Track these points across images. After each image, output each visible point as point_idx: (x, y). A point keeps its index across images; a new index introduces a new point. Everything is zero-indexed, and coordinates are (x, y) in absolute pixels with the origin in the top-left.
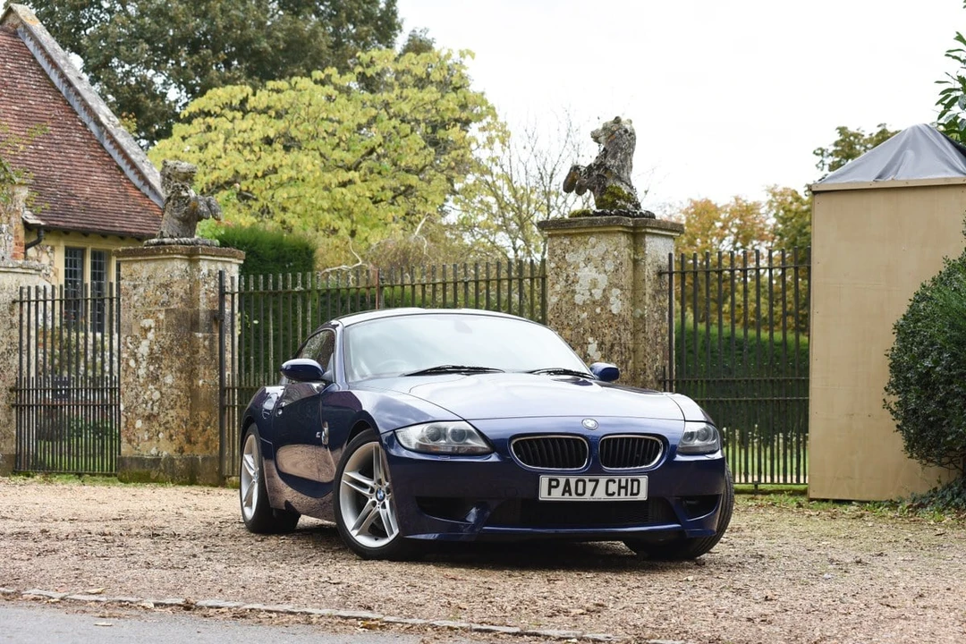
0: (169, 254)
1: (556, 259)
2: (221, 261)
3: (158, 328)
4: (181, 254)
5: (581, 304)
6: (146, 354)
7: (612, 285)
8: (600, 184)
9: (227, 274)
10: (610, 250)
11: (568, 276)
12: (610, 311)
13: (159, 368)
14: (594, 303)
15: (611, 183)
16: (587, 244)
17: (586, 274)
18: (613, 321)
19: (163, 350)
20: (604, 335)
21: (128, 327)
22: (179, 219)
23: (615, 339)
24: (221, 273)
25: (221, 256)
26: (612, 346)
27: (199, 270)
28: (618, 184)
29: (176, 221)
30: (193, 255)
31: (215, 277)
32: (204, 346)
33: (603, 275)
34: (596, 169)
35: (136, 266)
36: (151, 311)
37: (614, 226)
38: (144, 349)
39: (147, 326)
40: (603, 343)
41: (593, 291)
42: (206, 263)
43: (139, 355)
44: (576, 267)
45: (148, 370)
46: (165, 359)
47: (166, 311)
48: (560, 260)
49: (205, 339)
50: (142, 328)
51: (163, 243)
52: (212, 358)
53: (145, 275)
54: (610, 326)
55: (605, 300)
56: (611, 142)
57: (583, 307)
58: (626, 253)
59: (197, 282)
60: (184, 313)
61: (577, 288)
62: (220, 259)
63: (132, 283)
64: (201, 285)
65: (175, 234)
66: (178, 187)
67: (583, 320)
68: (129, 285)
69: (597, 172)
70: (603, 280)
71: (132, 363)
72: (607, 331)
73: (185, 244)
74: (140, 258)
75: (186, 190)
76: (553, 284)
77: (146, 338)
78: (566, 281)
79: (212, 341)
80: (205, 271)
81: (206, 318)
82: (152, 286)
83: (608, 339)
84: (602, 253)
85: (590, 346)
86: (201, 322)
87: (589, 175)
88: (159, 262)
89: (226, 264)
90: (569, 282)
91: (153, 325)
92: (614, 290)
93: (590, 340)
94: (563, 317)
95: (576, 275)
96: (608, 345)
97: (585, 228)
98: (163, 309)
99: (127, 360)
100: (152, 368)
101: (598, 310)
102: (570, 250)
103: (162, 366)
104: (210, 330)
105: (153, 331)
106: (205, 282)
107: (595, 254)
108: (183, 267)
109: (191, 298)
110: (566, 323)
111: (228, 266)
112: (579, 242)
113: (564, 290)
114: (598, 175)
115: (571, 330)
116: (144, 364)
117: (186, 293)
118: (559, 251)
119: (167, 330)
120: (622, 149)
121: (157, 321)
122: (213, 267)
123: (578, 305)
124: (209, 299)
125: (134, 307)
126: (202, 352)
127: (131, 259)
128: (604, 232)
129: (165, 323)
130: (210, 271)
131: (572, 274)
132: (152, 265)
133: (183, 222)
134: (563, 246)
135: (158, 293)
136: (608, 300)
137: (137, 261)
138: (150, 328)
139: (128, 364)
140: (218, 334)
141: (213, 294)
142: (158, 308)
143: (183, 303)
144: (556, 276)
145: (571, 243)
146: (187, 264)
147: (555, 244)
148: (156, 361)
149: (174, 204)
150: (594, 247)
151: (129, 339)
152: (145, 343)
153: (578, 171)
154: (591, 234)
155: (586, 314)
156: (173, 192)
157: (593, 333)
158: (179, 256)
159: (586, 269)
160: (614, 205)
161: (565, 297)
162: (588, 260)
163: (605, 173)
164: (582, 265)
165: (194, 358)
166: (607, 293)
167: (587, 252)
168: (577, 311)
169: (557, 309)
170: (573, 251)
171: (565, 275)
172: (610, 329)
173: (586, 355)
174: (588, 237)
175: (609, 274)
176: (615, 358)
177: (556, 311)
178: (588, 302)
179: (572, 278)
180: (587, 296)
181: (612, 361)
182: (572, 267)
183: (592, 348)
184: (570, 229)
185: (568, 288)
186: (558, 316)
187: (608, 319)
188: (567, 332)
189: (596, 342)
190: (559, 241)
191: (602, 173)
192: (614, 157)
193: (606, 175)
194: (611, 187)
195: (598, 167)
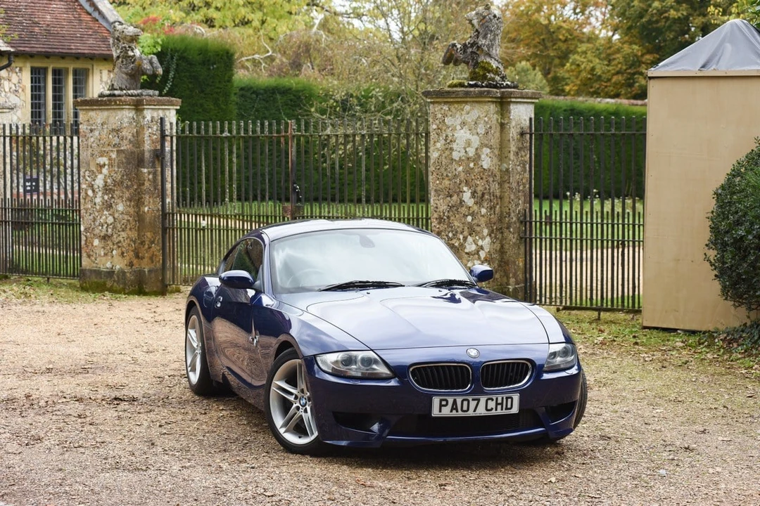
0: (119, 105)
1: (437, 122)
2: (162, 109)
3: (111, 165)
4: (129, 105)
5: (457, 159)
6: (101, 186)
7: (483, 145)
8: (473, 59)
9: (166, 119)
10: (481, 116)
12: (482, 166)
13: (112, 197)
14: (468, 159)
15: (482, 58)
16: (463, 110)
17: (462, 135)
18: (483, 174)
19: (115, 183)
20: (477, 185)
21: (86, 163)
22: (127, 74)
23: (486, 189)
24: (161, 119)
25: (162, 105)
26: (483, 195)
27: (144, 118)
28: (488, 60)
29: (124, 76)
30: (139, 105)
31: (157, 122)
32: (149, 180)
33: (476, 137)
34: (471, 47)
35: (92, 114)
36: (105, 151)
37: (485, 97)
38: (99, 182)
39: (102, 163)
40: (475, 192)
41: (467, 149)
42: (150, 111)
43: (96, 187)
44: (454, 129)
45: (103, 198)
46: (117, 190)
47: (118, 151)
48: (440, 123)
49: (149, 173)
50: (97, 164)
51: (114, 95)
52: (155, 189)
53: (99, 121)
54: (482, 179)
55: (478, 157)
56: (482, 25)
57: (460, 162)
58: (495, 118)
59: (142, 127)
60: (132, 153)
61: (454, 146)
62: (161, 107)
63: (89, 128)
64: (145, 130)
65: (124, 87)
66: (125, 47)
67: (459, 172)
68: (87, 129)
69: (470, 50)
70: (476, 141)
71: (90, 193)
72: (478, 183)
73: (132, 96)
74: (95, 107)
75: (132, 50)
76: (435, 142)
77: (101, 173)
78: (446, 140)
79: (155, 174)
80: (149, 118)
81: (150, 156)
82: (105, 130)
83: (479, 189)
84: (475, 118)
85: (464, 194)
86: (146, 160)
87: (464, 51)
88: (111, 111)
89: (166, 111)
90: (448, 141)
91: (107, 163)
92: (485, 149)
93: (465, 189)
94: (443, 170)
95: (453, 135)
96: (480, 194)
97: (461, 98)
98: (115, 149)
99: (86, 190)
100: (106, 197)
101: (472, 165)
102: (449, 115)
103: (115, 196)
104: (154, 167)
105: (106, 167)
106: (149, 127)
107: (470, 119)
108: (131, 115)
109: (137, 141)
110: (445, 174)
111: (167, 113)
112: (456, 109)
113: (443, 147)
114: (472, 52)
115: (449, 180)
116: (100, 194)
117: (133, 136)
118: (440, 116)
119: (119, 167)
120: (491, 31)
121: (110, 159)
122: (155, 114)
123: (455, 160)
124: (152, 140)
125: (91, 147)
126: (147, 184)
127: (87, 107)
128: (477, 102)
129: (116, 161)
130: (152, 118)
131: (450, 134)
132: (106, 114)
133: (130, 76)
134: (443, 112)
135: (110, 136)
137: (93, 110)
138: (104, 165)
139: (86, 193)
140: (159, 169)
141: (155, 137)
142: (111, 149)
143: (131, 145)
144: (437, 136)
145: (449, 109)
146: (134, 112)
147: (436, 110)
148: (110, 193)
149: (122, 62)
150: (468, 113)
151: (87, 173)
152: (100, 177)
153: (455, 48)
154: (466, 102)
155: (461, 168)
156: (121, 52)
157: (467, 183)
158: (127, 107)
159: (462, 131)
160: (484, 77)
161: (444, 153)
162: (463, 124)
163: (477, 50)
164: (458, 127)
165: (141, 189)
166: (479, 151)
167: (463, 118)
168: (455, 165)
169: (438, 162)
170: (451, 116)
171: (444, 135)
172: (481, 181)
173: (462, 201)
174: (464, 105)
175: (481, 135)
176: (485, 204)
177: (437, 164)
178: (464, 158)
179: (450, 138)
180: (463, 153)
181: (483, 207)
182: (450, 129)
183: (467, 196)
184: (449, 98)
185: (447, 146)
186: (439, 169)
187: (480, 172)
188: (446, 182)
189: (470, 191)
190: (440, 107)
191: (475, 51)
192: (485, 37)
193: (478, 52)
194: (483, 62)
195: (472, 45)
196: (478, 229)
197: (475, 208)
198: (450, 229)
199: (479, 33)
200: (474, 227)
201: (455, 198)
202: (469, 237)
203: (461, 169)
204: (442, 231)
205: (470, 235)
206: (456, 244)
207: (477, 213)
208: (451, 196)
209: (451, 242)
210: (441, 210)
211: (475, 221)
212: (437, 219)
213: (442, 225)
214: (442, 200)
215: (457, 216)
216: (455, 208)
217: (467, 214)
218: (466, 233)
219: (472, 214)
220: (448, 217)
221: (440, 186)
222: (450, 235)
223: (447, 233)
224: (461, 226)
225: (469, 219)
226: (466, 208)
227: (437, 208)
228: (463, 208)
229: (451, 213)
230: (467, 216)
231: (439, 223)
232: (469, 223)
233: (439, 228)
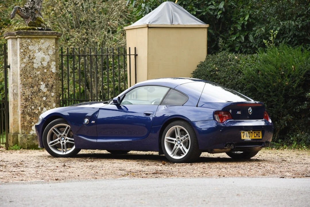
1: (24, 48)
5: (37, 68)
7: (51, 60)
8: (32, 16)
10: (51, 45)
11: (30, 56)
12: (51, 71)
14: (43, 67)
16: (40, 42)
17: (39, 55)
18: (53, 75)
20: (49, 81)
23: (54, 83)
26: (52, 86)
28: (40, 16)
33: (48, 56)
40: (48, 84)
41: (43, 63)
44: (34, 52)
48: (25, 48)
54: (51, 78)
55: (49, 66)
57: (38, 69)
61: (35, 61)
67: (38, 75)
69: (31, 11)
70: (47, 58)
72: (49, 80)
76: (22, 59)
78: (29, 58)
83: (50, 83)
84: (47, 46)
85: (41, 86)
90: (31, 58)
92: (53, 62)
93: (42, 83)
94: (27, 73)
95: (34, 55)
96: (50, 86)
97: (40, 36)
101: (45, 71)
102: (31, 45)
107: (44, 47)
110: (29, 76)
112: (35, 41)
113: (28, 62)
114: (32, 12)
115: (32, 79)
118: (25, 45)
123: (35, 68)
128: (48, 38)
131: (32, 55)
134: (27, 43)
136: (50, 66)
144: (24, 56)
145: (31, 42)
147: (22, 41)
150: (43, 44)
154: (41, 38)
157: (43, 80)
159: (39, 53)
161: (28, 64)
162: (40, 49)
163: (35, 11)
164: (37, 51)
166: (49, 63)
167: (40, 46)
168: (35, 71)
169: (24, 69)
170: (32, 45)
171: (28, 55)
172: (51, 79)
173: (39, 90)
174: (40, 39)
175: (50, 55)
176: (54, 91)
177: (24, 70)
178: (40, 67)
179: (32, 57)
180: (40, 64)
181: (52, 92)
182: (32, 52)
183: (43, 87)
184: (33, 35)
185: (30, 61)
186: (25, 73)
187: (50, 75)
188: (30, 80)
189: (45, 84)
190: (25, 40)
191: (34, 11)
192: (38, 4)
193: (35, 12)
194: (38, 17)
195: (32, 8)
196: (50, 104)
197: (48, 93)
198: (32, 104)
199: (34, 2)
200: (48, 103)
201: (35, 88)
202: (44, 108)
203: (39, 73)
204: (27, 106)
205: (45, 107)
206: (37, 112)
207: (49, 95)
208: (33, 87)
209: (33, 111)
210: (27, 94)
211: (48, 100)
212: (24, 99)
213: (27, 102)
214: (27, 90)
215: (37, 97)
216: (36, 93)
217: (43, 96)
218: (42, 106)
219: (46, 96)
220: (31, 98)
221: (26, 82)
222: (33, 107)
223: (31, 106)
224: (39, 102)
225: (44, 98)
226: (42, 93)
227: (24, 93)
228: (41, 93)
229: (33, 96)
230: (43, 97)
231: (26, 102)
232: (44, 101)
233: (25, 104)
